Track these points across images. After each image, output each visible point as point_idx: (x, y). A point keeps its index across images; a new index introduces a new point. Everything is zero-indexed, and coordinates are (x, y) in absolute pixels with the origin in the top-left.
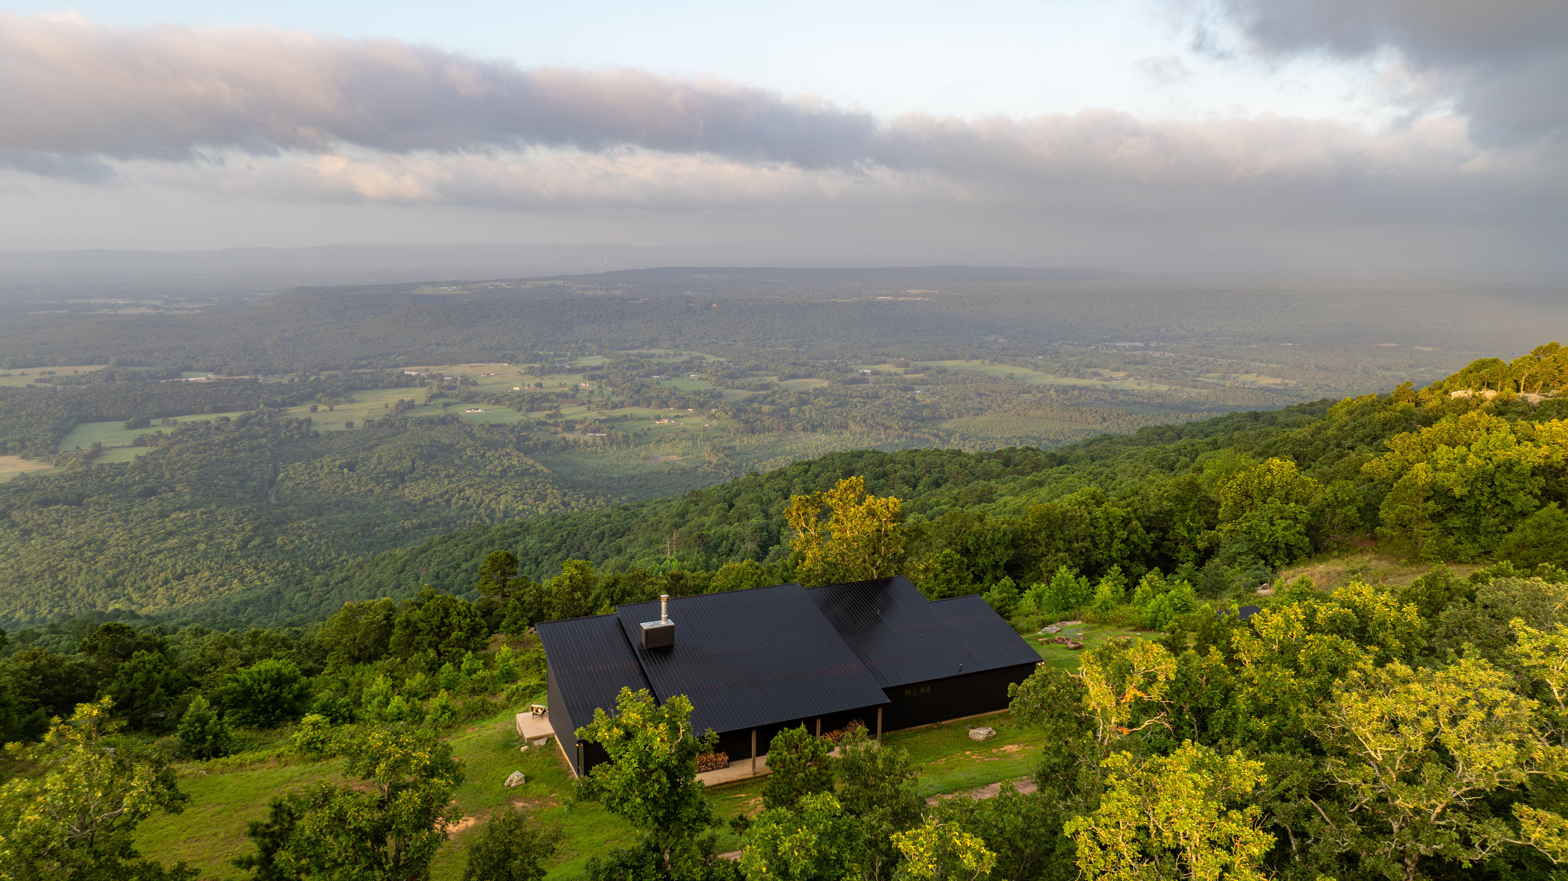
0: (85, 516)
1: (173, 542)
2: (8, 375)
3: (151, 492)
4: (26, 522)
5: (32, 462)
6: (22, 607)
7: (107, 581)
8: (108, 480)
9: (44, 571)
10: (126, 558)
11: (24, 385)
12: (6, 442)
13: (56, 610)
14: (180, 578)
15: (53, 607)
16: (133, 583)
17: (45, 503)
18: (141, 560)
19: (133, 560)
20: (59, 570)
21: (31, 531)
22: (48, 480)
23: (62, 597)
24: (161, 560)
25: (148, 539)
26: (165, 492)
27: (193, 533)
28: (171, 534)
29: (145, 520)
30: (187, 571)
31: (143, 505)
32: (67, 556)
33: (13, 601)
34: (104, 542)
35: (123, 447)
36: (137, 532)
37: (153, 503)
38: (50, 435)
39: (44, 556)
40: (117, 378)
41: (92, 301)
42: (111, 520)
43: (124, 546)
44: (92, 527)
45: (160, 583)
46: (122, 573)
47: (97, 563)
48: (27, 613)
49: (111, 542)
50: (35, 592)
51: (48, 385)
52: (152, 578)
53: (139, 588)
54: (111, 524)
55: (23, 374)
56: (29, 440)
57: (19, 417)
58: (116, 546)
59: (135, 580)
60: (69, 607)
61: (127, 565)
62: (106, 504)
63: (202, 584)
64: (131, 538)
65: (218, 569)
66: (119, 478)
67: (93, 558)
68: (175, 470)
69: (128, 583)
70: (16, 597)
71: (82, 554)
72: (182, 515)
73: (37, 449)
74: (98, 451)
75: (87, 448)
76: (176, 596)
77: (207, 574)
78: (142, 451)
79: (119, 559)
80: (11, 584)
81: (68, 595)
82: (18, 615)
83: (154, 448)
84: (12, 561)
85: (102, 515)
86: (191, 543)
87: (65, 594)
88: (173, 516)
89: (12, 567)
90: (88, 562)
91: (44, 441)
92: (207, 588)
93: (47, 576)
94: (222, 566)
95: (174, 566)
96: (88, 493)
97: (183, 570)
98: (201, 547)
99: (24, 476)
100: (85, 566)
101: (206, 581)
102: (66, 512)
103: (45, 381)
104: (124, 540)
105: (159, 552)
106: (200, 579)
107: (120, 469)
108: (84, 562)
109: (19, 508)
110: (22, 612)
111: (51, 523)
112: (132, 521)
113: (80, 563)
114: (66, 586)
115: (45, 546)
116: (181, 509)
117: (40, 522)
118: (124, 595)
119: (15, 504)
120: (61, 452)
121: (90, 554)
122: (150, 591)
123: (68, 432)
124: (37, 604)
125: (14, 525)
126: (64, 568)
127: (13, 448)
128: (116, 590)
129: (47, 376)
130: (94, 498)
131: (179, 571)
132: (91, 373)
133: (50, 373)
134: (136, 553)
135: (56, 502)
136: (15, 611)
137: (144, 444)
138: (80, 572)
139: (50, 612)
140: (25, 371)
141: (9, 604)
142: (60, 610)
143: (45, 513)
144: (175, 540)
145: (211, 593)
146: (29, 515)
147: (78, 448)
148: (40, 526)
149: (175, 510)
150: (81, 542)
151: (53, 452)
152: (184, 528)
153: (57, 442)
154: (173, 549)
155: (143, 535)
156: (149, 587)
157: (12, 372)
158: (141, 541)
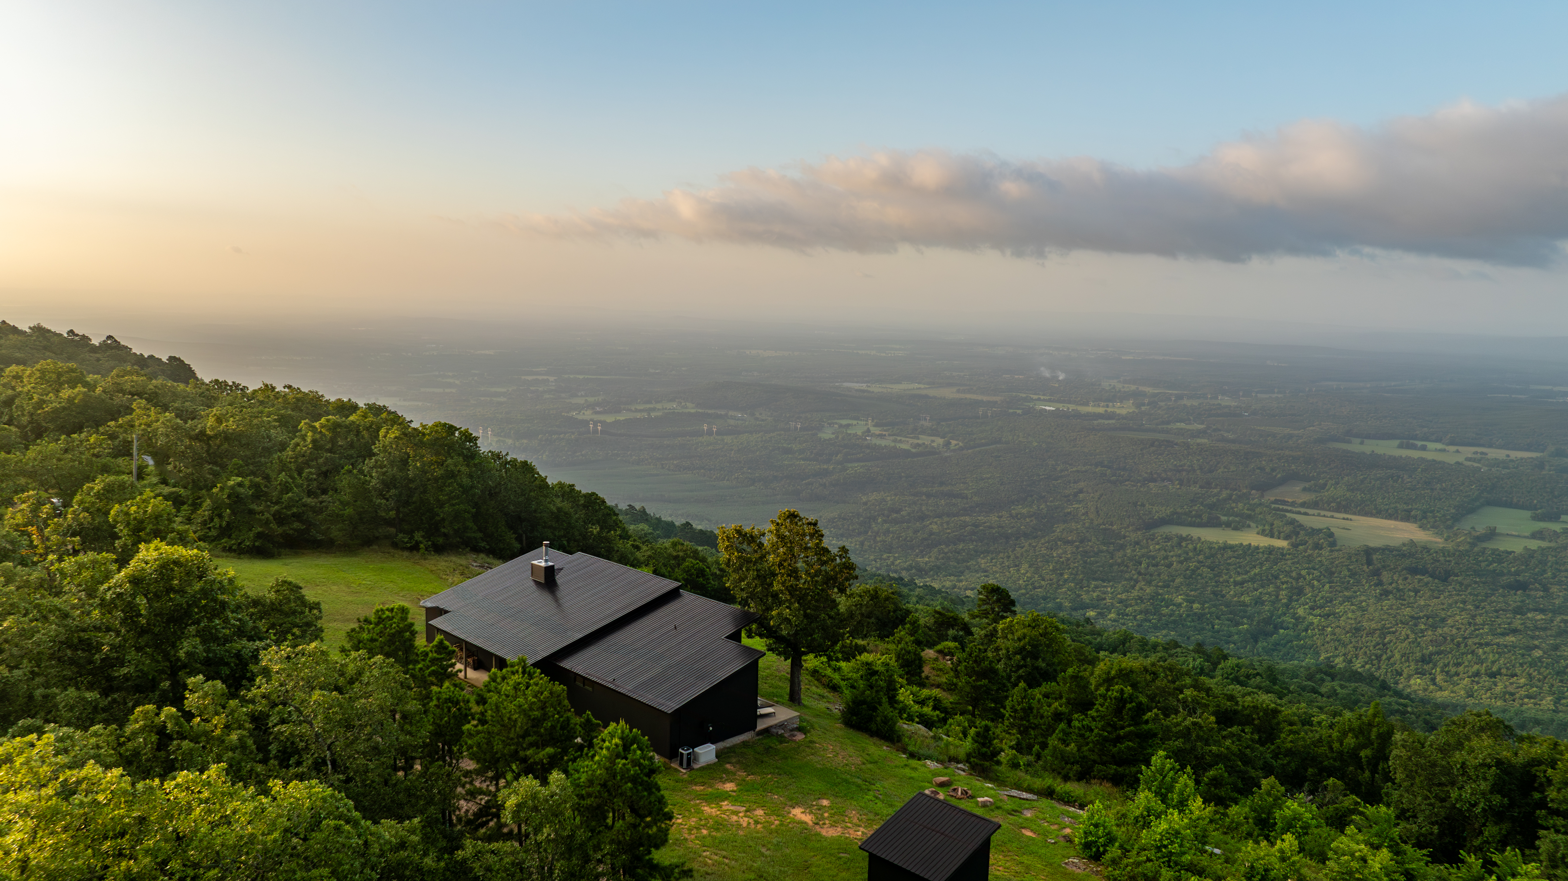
0: (1441, 592)
1: (1511, 639)
2: (1444, 450)
3: (1523, 586)
4: (1391, 584)
5: (1427, 532)
6: (1344, 655)
7: (1423, 655)
8: (1483, 564)
9: (1376, 630)
10: (1452, 640)
11: (1453, 462)
12: (1411, 510)
13: (1367, 666)
14: (1493, 675)
15: (1366, 663)
16: (1446, 666)
17: (1414, 571)
18: (1466, 645)
19: (1458, 645)
20: (1390, 633)
21: (1391, 592)
22: (1428, 552)
23: (1379, 658)
24: (1485, 653)
25: (1486, 629)
26: (1537, 590)
27: (1538, 637)
28: (1515, 631)
29: (1497, 611)
30: (1504, 671)
31: (1504, 596)
32: (1402, 623)
33: (1340, 648)
34: (1443, 620)
35: (1519, 536)
36: (1479, 620)
37: (1516, 598)
38: (1453, 511)
39: (1385, 617)
40: (1547, 468)
41: (1557, 389)
42: (1464, 602)
43: (1458, 629)
44: (1443, 604)
45: (1470, 674)
46: (1439, 653)
47: (1424, 636)
48: (1344, 661)
49: (1449, 622)
50: (1360, 645)
51: (1476, 465)
52: (1465, 667)
53: (1447, 672)
54: (1461, 605)
55: (1458, 451)
56: (1432, 512)
57: (1432, 489)
58: (1452, 627)
59: (1449, 663)
60: (1379, 668)
61: (1448, 647)
62: (1467, 587)
63: (1511, 689)
64: (1470, 624)
65: (1539, 680)
66: (1495, 565)
67: (1422, 631)
68: (1560, 571)
69: (1441, 664)
70: (1345, 645)
71: (1416, 625)
72: (1540, 617)
73: (1436, 521)
74: (1492, 534)
75: (1481, 530)
76: (1476, 691)
77: (1523, 681)
78: (1534, 545)
79: (1445, 638)
80: (1348, 632)
81: (1384, 657)
82: (1337, 660)
83: (1553, 544)
84: (1359, 613)
85: (1458, 595)
86: (1528, 647)
87: (1381, 655)
88: (1529, 615)
89: (1356, 619)
90: (1416, 634)
91: (1444, 515)
92: (1512, 694)
93: (1376, 635)
94: (1545, 678)
95: (1493, 662)
96: (1456, 571)
97: (1500, 669)
98: (1538, 653)
99: (1412, 543)
100: (1412, 636)
101: (1518, 688)
102: (1427, 584)
103: (1474, 460)
104: (1462, 624)
105: (1487, 644)
106: (1512, 684)
107: (1500, 557)
108: (1413, 632)
109: (1391, 570)
110: (1341, 659)
111: (1409, 590)
112: (1484, 608)
113: (1409, 632)
114: (1387, 649)
115: (1392, 609)
116: (1542, 611)
117: (1401, 587)
118: (1430, 674)
119: (1389, 566)
120: (1455, 528)
121: (1423, 627)
122: (1456, 678)
123: (1472, 511)
124: (1357, 657)
125: (1380, 583)
126: (1394, 633)
127: (1415, 517)
128: (1425, 667)
129: (1479, 456)
130: (1460, 578)
131: (1494, 669)
132: (1522, 459)
133: (1482, 453)
134: (1465, 638)
135: (1424, 572)
136: (1337, 656)
137: (1542, 539)
138: (1405, 640)
139: (1363, 666)
140: (1461, 448)
141: (1336, 649)
142: (1370, 668)
143: (1408, 581)
144: (1513, 639)
145: (1514, 701)
146: (1395, 578)
147: (1473, 528)
148: (1399, 590)
149: (1536, 610)
150: (1421, 614)
151: (1449, 528)
152: (1532, 630)
153: (1456, 519)
154: (1506, 646)
155: (1484, 624)
156: (1457, 674)
157: (1447, 448)
158: (1479, 630)
